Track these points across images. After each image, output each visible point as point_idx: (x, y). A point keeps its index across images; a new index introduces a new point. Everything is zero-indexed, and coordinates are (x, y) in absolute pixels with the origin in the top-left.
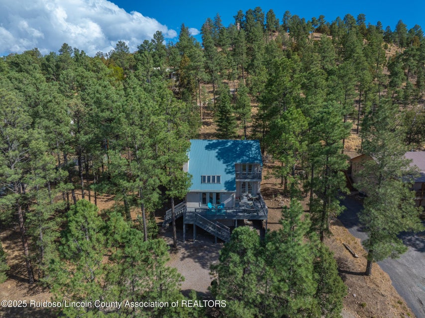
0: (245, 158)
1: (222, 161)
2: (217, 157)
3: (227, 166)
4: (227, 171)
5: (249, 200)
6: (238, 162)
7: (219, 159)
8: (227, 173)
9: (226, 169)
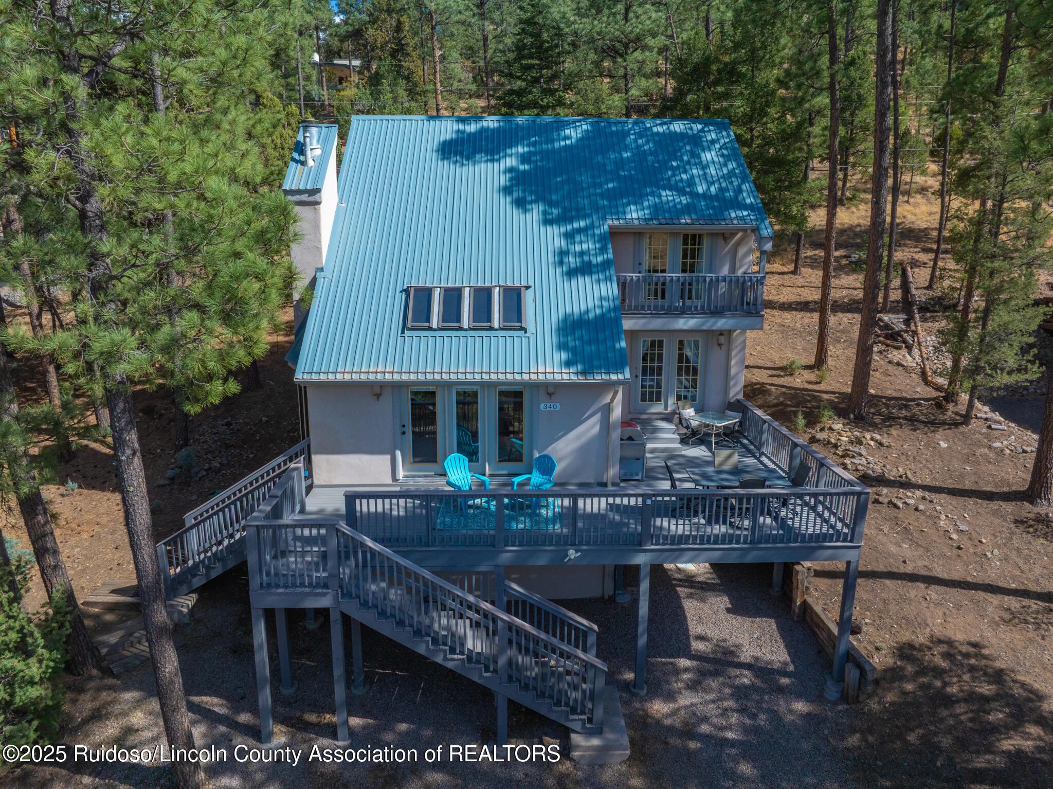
0: (667, 195)
1: (536, 212)
2: (507, 190)
3: (569, 236)
4: (572, 261)
5: (684, 441)
6: (634, 214)
7: (521, 204)
8: (571, 273)
9: (562, 254)
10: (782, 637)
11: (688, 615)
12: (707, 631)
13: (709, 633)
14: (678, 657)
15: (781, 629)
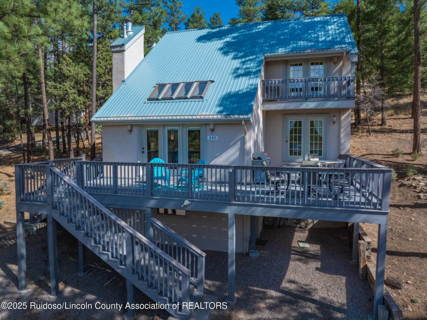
3: (243, 63)
4: (241, 72)
8: (237, 76)
9: (237, 68)
10: (347, 288)
11: (289, 268)
12: (296, 277)
13: (297, 279)
14: (270, 289)
15: (347, 282)
